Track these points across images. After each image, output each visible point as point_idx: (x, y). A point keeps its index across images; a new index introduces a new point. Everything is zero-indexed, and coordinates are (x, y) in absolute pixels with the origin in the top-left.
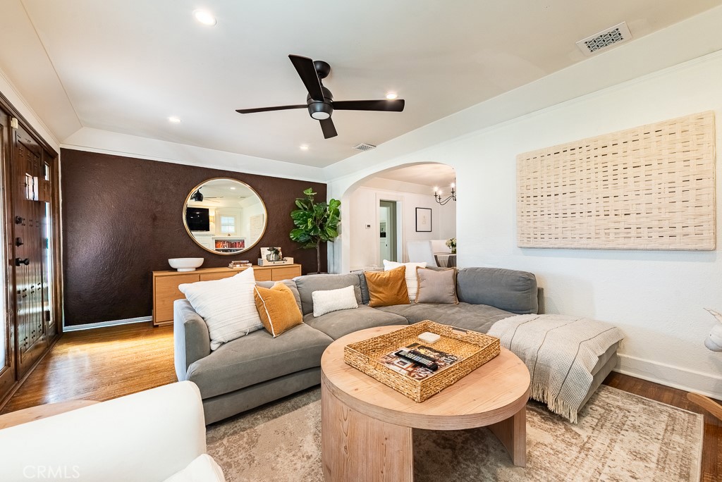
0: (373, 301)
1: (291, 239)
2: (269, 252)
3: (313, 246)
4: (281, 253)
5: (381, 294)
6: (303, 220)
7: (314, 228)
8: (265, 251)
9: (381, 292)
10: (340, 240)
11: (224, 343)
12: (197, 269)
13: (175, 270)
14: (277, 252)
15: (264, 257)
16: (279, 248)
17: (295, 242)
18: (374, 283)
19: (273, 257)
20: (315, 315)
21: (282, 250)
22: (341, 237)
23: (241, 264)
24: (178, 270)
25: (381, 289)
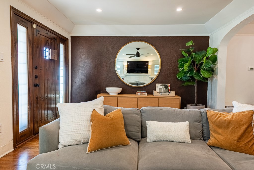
0: (212, 141)
1: (177, 78)
2: (161, 87)
3: (191, 84)
4: (169, 88)
5: (219, 136)
6: (181, 65)
7: (191, 70)
8: (159, 86)
9: (219, 134)
10: (216, 80)
11: (66, 146)
12: (119, 94)
13: (109, 93)
14: (166, 87)
15: (158, 90)
16: (169, 85)
17: (181, 80)
18: (214, 123)
19: (163, 90)
20: (148, 140)
21: (170, 86)
22: (217, 77)
23: (141, 93)
24: (110, 94)
25: (220, 131)
